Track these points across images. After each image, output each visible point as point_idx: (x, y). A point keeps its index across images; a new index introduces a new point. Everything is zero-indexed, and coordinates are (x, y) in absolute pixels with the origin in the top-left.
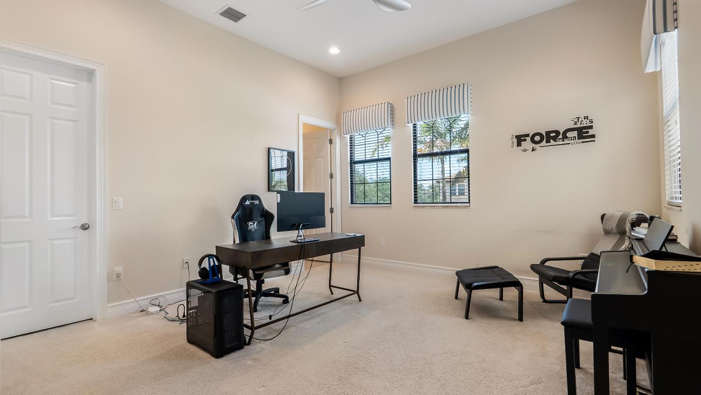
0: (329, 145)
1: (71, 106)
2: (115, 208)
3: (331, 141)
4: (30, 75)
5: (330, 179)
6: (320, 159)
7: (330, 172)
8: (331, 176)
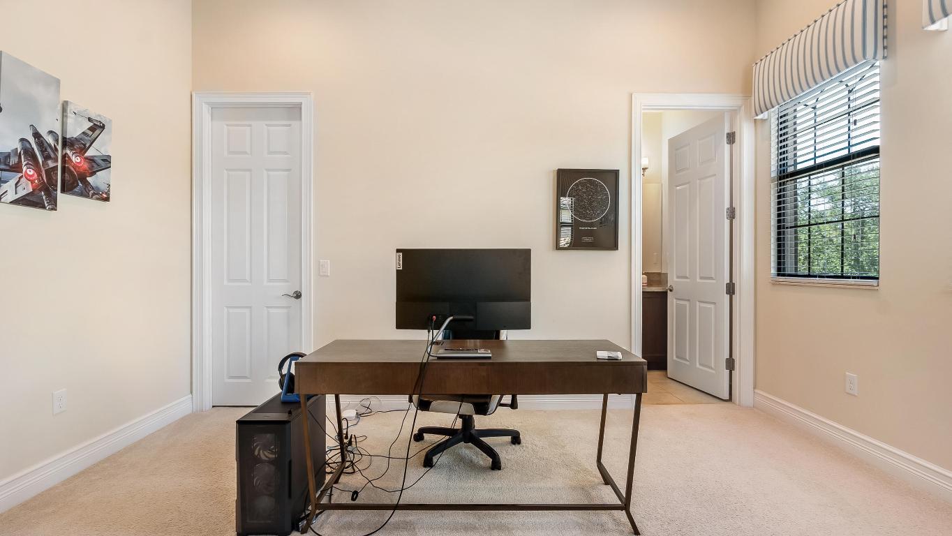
0: (727, 147)
1: (285, 153)
2: (321, 274)
3: (731, 138)
4: (250, 126)
5: (727, 222)
6: (708, 180)
7: (727, 205)
8: (732, 214)
